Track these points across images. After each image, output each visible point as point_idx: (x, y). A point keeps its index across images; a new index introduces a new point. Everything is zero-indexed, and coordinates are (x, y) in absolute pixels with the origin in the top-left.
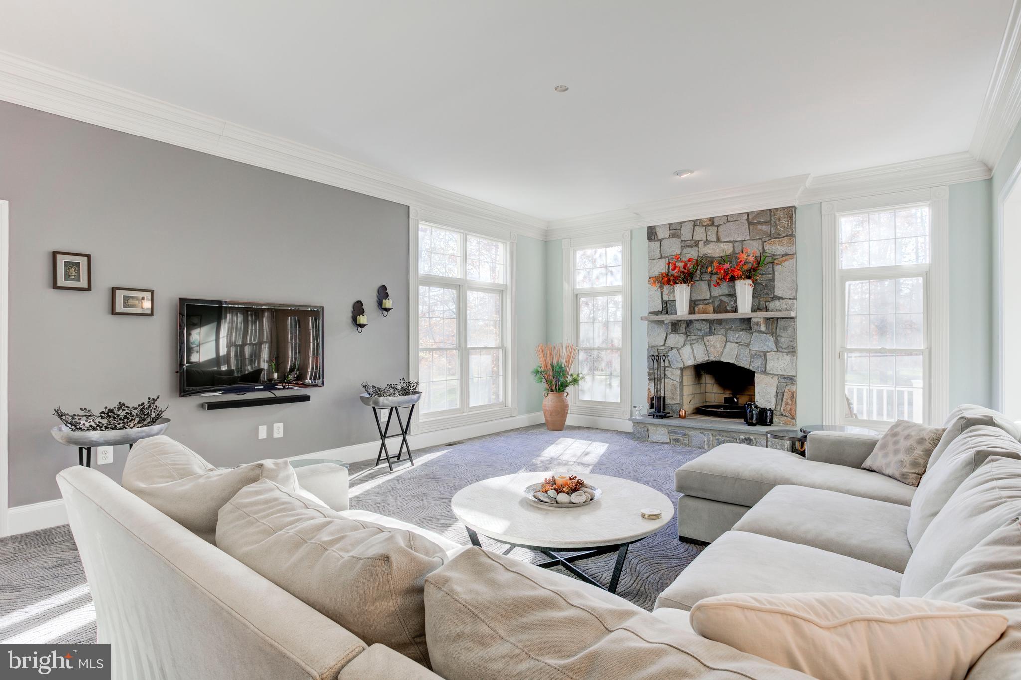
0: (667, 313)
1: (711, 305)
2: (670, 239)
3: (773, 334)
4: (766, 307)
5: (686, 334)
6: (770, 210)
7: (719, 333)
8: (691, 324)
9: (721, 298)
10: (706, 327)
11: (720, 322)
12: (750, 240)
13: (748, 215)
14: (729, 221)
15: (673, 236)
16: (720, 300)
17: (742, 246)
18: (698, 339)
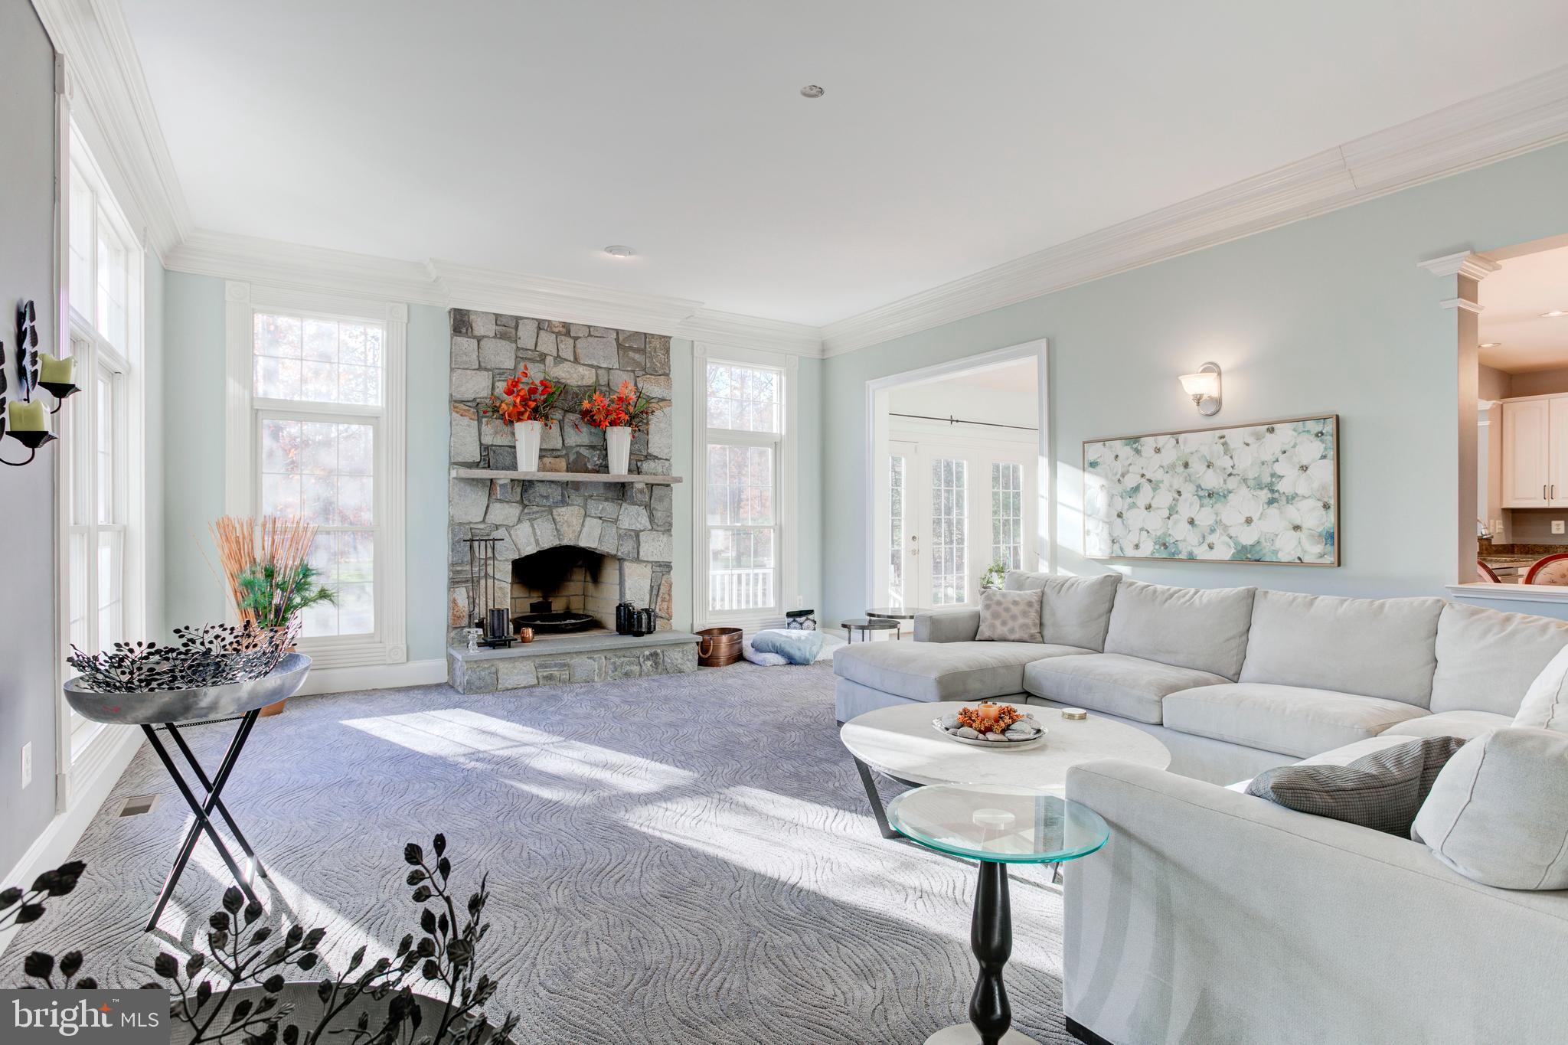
0: (489, 466)
1: (564, 460)
2: (498, 340)
3: (647, 506)
4: (638, 468)
5: (521, 502)
6: (645, 334)
7: (575, 503)
8: (530, 486)
9: (578, 449)
10: (556, 493)
11: (576, 486)
12: (619, 369)
13: (617, 334)
14: (592, 336)
15: (502, 336)
16: (577, 453)
17: (609, 376)
18: (542, 511)
